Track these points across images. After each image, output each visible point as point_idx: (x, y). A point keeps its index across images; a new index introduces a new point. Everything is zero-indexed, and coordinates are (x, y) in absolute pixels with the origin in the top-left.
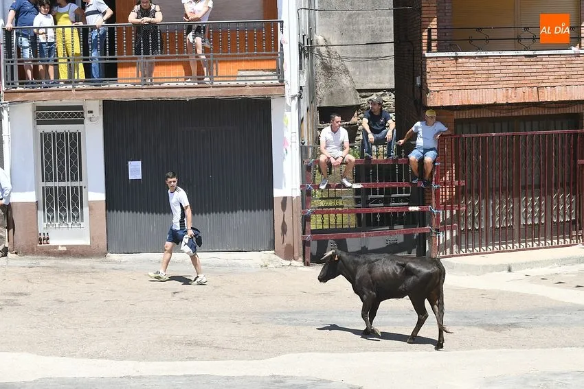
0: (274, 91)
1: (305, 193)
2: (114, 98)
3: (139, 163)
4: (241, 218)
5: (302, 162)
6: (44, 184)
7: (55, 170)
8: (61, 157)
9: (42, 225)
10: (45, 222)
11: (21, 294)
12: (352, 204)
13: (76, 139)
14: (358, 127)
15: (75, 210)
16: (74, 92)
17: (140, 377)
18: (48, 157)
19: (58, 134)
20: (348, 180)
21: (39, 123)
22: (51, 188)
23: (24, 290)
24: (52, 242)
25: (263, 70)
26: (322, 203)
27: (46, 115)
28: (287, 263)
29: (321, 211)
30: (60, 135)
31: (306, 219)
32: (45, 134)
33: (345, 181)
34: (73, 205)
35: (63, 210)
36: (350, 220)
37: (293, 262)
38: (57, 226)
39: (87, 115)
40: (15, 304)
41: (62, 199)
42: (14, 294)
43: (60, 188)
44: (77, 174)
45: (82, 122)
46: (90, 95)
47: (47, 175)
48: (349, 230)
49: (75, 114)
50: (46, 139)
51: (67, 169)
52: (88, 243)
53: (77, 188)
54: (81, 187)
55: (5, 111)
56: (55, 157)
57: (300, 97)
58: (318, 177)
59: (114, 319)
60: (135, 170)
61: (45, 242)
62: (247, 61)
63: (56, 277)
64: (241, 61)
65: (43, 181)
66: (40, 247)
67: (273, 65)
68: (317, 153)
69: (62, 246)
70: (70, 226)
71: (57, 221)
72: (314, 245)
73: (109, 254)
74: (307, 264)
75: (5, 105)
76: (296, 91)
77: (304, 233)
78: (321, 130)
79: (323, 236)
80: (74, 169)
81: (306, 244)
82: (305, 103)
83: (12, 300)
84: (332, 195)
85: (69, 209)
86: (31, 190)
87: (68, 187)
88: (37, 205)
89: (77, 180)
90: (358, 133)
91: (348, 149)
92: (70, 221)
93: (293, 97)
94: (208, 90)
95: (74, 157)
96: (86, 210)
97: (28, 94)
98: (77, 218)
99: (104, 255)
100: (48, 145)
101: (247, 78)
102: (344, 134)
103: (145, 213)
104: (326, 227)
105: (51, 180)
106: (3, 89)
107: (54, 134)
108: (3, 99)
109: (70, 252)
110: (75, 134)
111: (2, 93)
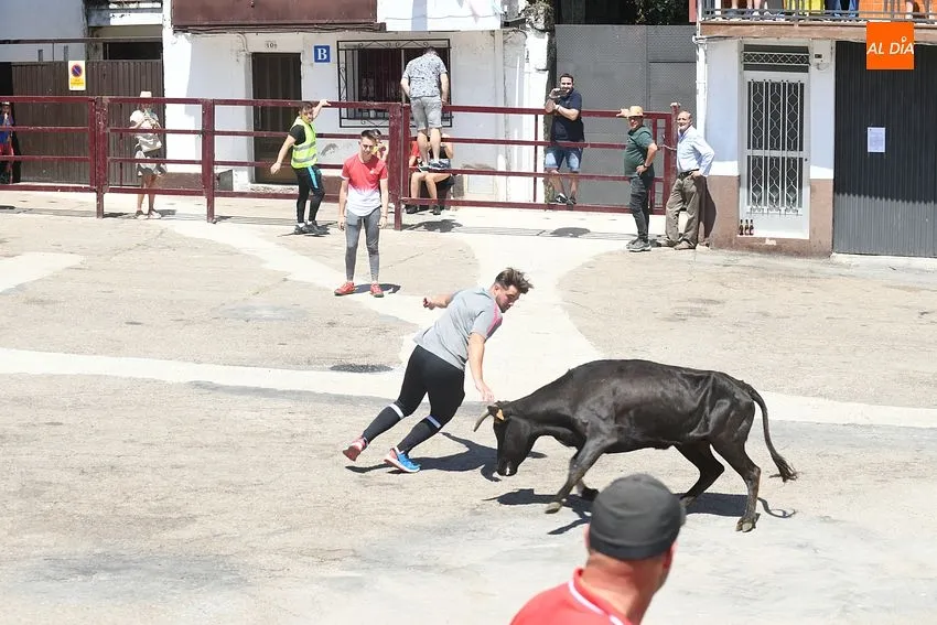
2: (851, 39)
3: (882, 131)
6: (751, 152)
7: (765, 133)
8: (775, 116)
9: (745, 209)
10: (748, 204)
11: (711, 301)
13: (796, 93)
15: (791, 190)
16: (796, 27)
17: (870, 427)
18: (758, 115)
19: (773, 84)
21: (747, 68)
22: (760, 159)
23: (715, 297)
24: (757, 233)
27: (758, 58)
30: (775, 86)
32: (755, 84)
34: (788, 183)
35: (774, 189)
38: (766, 211)
39: (813, 61)
40: (704, 315)
41: (774, 174)
42: (703, 301)
43: (772, 159)
44: (796, 141)
45: (805, 70)
46: (820, 32)
47: (755, 141)
49: (798, 58)
50: (755, 89)
51: (784, 133)
52: (807, 238)
53: (795, 160)
54: (801, 159)
55: (701, 50)
56: (766, 116)
59: (838, 344)
60: (876, 140)
61: (747, 231)
63: (760, 280)
65: (749, 148)
66: (742, 240)
69: (771, 239)
70: (783, 212)
71: (765, 205)
73: (834, 254)
75: (701, 42)
80: (792, 134)
83: (701, 310)
85: (783, 188)
86: (732, 160)
87: (783, 158)
88: (739, 180)
89: (795, 149)
92: (783, 203)
95: (793, 117)
96: (806, 191)
97: (733, 27)
98: (793, 202)
99: (828, 255)
100: (758, 99)
103: (886, 199)
105: (760, 147)
106: (700, 19)
107: (767, 83)
108: (698, 33)
109: (782, 248)
110: (796, 85)
111: (698, 25)
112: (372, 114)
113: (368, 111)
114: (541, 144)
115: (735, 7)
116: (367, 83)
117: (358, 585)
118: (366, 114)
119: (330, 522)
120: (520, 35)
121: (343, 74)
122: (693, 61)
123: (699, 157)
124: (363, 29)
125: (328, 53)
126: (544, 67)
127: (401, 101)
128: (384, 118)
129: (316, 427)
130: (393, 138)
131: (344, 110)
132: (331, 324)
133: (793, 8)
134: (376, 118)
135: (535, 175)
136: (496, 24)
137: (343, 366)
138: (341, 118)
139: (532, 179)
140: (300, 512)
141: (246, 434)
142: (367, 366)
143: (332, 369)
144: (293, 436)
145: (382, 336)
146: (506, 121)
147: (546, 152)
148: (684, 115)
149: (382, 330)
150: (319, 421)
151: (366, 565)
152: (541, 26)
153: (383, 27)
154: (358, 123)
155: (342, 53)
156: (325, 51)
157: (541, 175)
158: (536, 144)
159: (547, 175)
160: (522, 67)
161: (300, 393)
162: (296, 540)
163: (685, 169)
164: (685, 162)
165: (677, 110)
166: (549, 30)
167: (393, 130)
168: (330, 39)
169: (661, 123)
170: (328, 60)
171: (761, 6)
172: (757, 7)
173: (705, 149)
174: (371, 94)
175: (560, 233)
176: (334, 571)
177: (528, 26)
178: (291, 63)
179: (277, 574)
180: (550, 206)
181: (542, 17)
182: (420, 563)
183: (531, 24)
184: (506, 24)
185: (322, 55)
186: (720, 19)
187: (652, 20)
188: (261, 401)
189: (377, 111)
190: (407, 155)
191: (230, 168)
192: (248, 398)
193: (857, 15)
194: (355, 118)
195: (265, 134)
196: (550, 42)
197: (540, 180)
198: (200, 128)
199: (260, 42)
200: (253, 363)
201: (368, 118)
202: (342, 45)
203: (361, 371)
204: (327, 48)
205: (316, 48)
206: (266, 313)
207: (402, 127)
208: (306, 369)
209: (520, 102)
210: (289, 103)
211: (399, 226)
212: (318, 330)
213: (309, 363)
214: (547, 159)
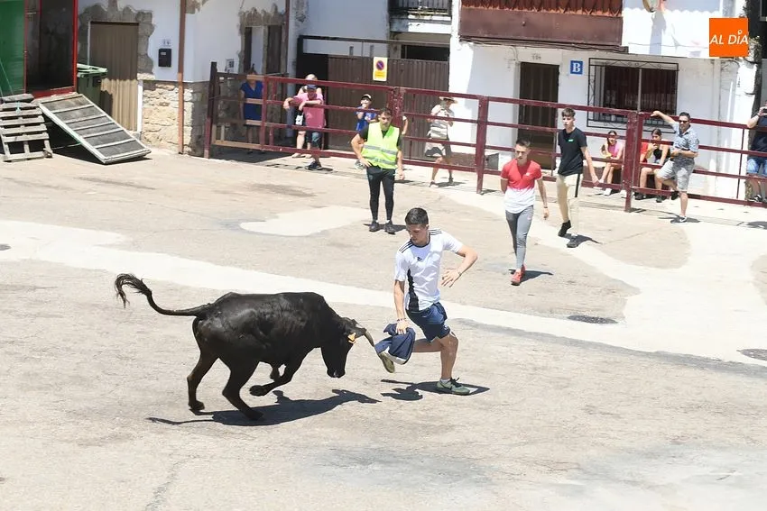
112: (613, 118)
113: (610, 115)
114: (745, 152)
116: (611, 94)
117: (579, 491)
118: (607, 118)
119: (560, 440)
120: (734, 65)
121: (592, 84)
124: (611, 50)
125: (581, 67)
126: (752, 90)
127: (637, 109)
128: (622, 122)
129: (553, 364)
130: (629, 139)
131: (591, 113)
132: (571, 282)
134: (616, 122)
135: (739, 177)
137: (579, 317)
138: (588, 120)
139: (736, 180)
140: (537, 430)
141: (497, 364)
142: (597, 318)
143: (569, 318)
144: (535, 369)
145: (611, 296)
146: (719, 133)
147: (749, 159)
149: (611, 291)
150: (556, 359)
151: (585, 477)
152: (751, 58)
153: (626, 50)
154: (601, 124)
155: (592, 68)
156: (579, 65)
157: (743, 177)
158: (742, 152)
159: (749, 178)
160: (734, 90)
161: (543, 335)
162: (531, 451)
166: (758, 62)
167: (629, 132)
168: (583, 56)
174: (613, 103)
175: (754, 225)
176: (562, 479)
177: (741, 58)
178: (551, 72)
179: (516, 477)
180: (748, 203)
181: (752, 51)
182: (630, 479)
183: (744, 57)
185: (576, 67)
188: (512, 339)
189: (617, 116)
190: (639, 153)
191: (497, 152)
192: (501, 335)
194: (599, 120)
195: (528, 127)
196: (757, 72)
197: (742, 181)
198: (476, 119)
199: (529, 54)
200: (507, 308)
201: (610, 121)
202: (593, 62)
203: (592, 322)
204: (581, 63)
205: (572, 62)
207: (636, 130)
208: (549, 317)
209: (731, 118)
210: (549, 104)
211: (629, 209)
212: (561, 286)
213: (552, 312)
214: (749, 165)
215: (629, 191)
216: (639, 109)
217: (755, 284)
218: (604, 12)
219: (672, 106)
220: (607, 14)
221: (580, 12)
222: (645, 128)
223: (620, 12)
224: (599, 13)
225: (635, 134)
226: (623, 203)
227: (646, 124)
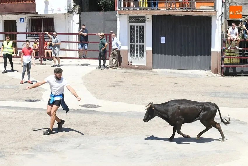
0: (213, 14)
1: (222, 50)
2: (156, 14)
3: (164, 37)
4: (199, 58)
5: (222, 39)
6: (131, 44)
7: (135, 38)
8: (137, 34)
9: (130, 58)
10: (130, 57)
11: (121, 82)
12: (238, 55)
13: (142, 28)
14: (241, 28)
15: (141, 53)
16: (142, 11)
18: (133, 34)
20: (237, 46)
21: (130, 22)
22: (133, 45)
23: (122, 80)
24: (133, 64)
25: (209, 6)
26: (228, 54)
27: (132, 20)
28: (215, 75)
29: (228, 57)
30: (137, 27)
31: (222, 60)
32: (132, 26)
33: (236, 47)
34: (136, 51)
35: (137, 53)
36: (238, 61)
37: (217, 75)
38: (135, 59)
39: (147, 20)
40: (119, 85)
41: (137, 49)
42: (119, 82)
43: (136, 45)
44: (142, 40)
45: (145, 22)
46: (148, 13)
47: (132, 40)
48: (237, 64)
49: (142, 19)
50: (132, 28)
51: (139, 39)
52: (146, 65)
53: (142, 45)
54: (144, 45)
55: (118, 17)
56: (135, 34)
57: (222, 16)
58: (227, 45)
59: (153, 92)
60: (163, 40)
61: (130, 64)
62: (204, 2)
63: (134, 76)
64: (202, 2)
65: (130, 42)
66: (129, 66)
67: (213, 4)
68: (227, 37)
69: (136, 66)
70: (139, 59)
71: (135, 57)
72: (225, 69)
73: (152, 69)
74: (222, 76)
75: (118, 15)
76: (220, 14)
77: (221, 65)
78: (228, 28)
79: (228, 66)
80: (141, 39)
81: (222, 68)
82: (223, 19)
83: (119, 84)
84: (232, 52)
85: (139, 52)
86: (126, 45)
87: (139, 45)
88: (128, 51)
89: (142, 42)
90: (241, 30)
91: (238, 35)
92: (139, 56)
93: (219, 16)
94: (190, 12)
95: (142, 34)
96: (145, 53)
97: (126, 12)
98: (142, 56)
99: (151, 69)
100: (133, 30)
101: (203, 9)
102: (236, 30)
103: (166, 55)
104: (229, 63)
105: (133, 42)
106: (118, 10)
107: (135, 26)
108: (117, 13)
109: (139, 68)
110: (142, 26)
111: (117, 11)
112: (35, 35)
114: (77, 42)
115: (126, 6)
116: (33, 27)
117: (33, 156)
118: (33, 36)
119: (25, 140)
120: (72, 14)
121: (27, 25)
122: (116, 21)
123: (118, 45)
124: (32, 14)
125: (23, 20)
126: (78, 22)
127: (42, 32)
129: (21, 116)
130: (40, 41)
131: (27, 35)
133: (141, 7)
134: (36, 36)
135: (76, 50)
136: (66, 12)
137: (28, 100)
138: (27, 37)
139: (75, 51)
140: (18, 138)
141: (3, 118)
142: (34, 100)
143: (25, 101)
144: (15, 118)
145: (38, 92)
146: (69, 37)
147: (79, 44)
148: (114, 34)
150: (22, 114)
151: (34, 151)
152: (77, 12)
153: (37, 13)
155: (27, 20)
157: (77, 50)
158: (76, 42)
159: (79, 50)
160: (73, 23)
161: (17, 107)
162: (16, 145)
163: (114, 48)
164: (114, 46)
165: (112, 33)
166: (79, 13)
167: (40, 39)
168: (24, 16)
169: (108, 36)
170: (23, 22)
171: (133, 6)
172: (132, 6)
173: (119, 43)
174: (34, 30)
175: (82, 65)
176: (27, 153)
177: (74, 12)
178: (14, 23)
179: (12, 154)
181: (78, 10)
182: (48, 150)
183: (75, 12)
184: (68, 12)
185: (21, 20)
186: (123, 10)
187: (106, 10)
188: (7, 110)
189: (36, 34)
190: (44, 46)
192: (4, 109)
193: (158, 8)
194: (30, 37)
196: (80, 16)
197: (77, 52)
199: (6, 17)
200: (5, 100)
201: (34, 37)
202: (27, 18)
203: (32, 101)
204: (23, 19)
205: (20, 19)
206: (8, 87)
207: (42, 39)
208: (19, 101)
209: (72, 32)
210: (14, 33)
211: (42, 64)
212: (22, 91)
213: (19, 100)
214: (79, 46)
215: (41, 58)
216: (43, 32)
217: (84, 84)
218: (29, 1)
219: (53, 30)
220: (30, 2)
221: (22, 2)
222: (45, 37)
223: (34, 1)
224: (28, 2)
225: (42, 40)
226: (40, 62)
227: (45, 36)
